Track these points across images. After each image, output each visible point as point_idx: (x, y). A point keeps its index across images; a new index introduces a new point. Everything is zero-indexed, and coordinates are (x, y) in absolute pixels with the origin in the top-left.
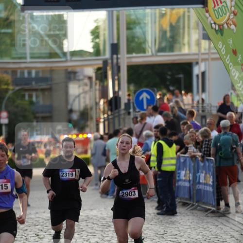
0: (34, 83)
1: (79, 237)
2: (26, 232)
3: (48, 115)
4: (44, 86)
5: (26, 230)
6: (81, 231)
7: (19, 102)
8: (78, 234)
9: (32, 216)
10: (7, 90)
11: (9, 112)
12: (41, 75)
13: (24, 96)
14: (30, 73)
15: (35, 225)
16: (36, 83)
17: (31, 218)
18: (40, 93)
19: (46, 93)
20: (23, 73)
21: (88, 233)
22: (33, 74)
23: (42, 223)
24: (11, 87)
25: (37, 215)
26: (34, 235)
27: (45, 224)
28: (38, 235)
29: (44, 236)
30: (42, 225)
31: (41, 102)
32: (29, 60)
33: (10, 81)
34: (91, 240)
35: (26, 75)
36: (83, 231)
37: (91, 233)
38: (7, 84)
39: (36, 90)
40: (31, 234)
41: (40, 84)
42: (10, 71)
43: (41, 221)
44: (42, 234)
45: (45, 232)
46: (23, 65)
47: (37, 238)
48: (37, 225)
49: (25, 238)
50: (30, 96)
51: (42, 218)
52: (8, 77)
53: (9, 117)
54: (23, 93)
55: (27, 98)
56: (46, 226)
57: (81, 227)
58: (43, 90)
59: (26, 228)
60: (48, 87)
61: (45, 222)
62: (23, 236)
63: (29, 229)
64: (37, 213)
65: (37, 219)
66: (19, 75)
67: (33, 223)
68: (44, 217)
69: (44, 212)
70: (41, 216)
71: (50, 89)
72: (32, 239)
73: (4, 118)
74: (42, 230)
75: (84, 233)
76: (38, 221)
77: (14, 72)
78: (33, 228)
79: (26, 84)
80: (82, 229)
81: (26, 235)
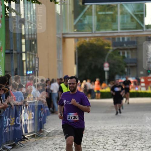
0: (125, 45)
1: (139, 142)
2: (108, 138)
3: (134, 65)
4: (132, 47)
5: (108, 137)
6: (141, 139)
7: (116, 57)
8: (139, 141)
9: (114, 128)
10: (108, 50)
11: (109, 63)
12: (130, 40)
13: (119, 53)
14: (123, 39)
15: (114, 134)
16: (127, 45)
17: (113, 130)
18: (130, 51)
19: (134, 51)
20: (119, 39)
21: (145, 140)
22: (126, 40)
23: (118, 133)
24: (111, 48)
25: (118, 128)
26: (112, 140)
27: (121, 133)
28: (114, 140)
29: (118, 141)
30: (118, 134)
31: (130, 57)
32: (119, 31)
33: (111, 44)
34: (146, 145)
35: (121, 40)
36: (142, 139)
37: (147, 140)
38: (109, 46)
39: (127, 49)
40: (110, 139)
41: (129, 45)
42: (111, 38)
43: (118, 131)
44: (116, 139)
45: (119, 139)
46: (115, 34)
47: (113, 142)
48: (116, 134)
49: (106, 142)
50: (124, 53)
51: (120, 130)
52: (109, 42)
53: (110, 67)
54: (119, 51)
55: (121, 54)
56: (121, 135)
57: (142, 136)
58: (131, 49)
59: (108, 136)
60: (135, 47)
61: (121, 132)
62: (105, 141)
63: (110, 136)
64: (118, 126)
65: (116, 130)
66: (116, 40)
67: (113, 132)
68: (121, 129)
69: (122, 126)
70: (119, 129)
71: (136, 49)
72: (110, 142)
73: (106, 67)
74: (117, 137)
75: (143, 140)
76: (117, 131)
77: (114, 38)
78: (112, 136)
79: (121, 46)
80: (142, 137)
81: (107, 140)
